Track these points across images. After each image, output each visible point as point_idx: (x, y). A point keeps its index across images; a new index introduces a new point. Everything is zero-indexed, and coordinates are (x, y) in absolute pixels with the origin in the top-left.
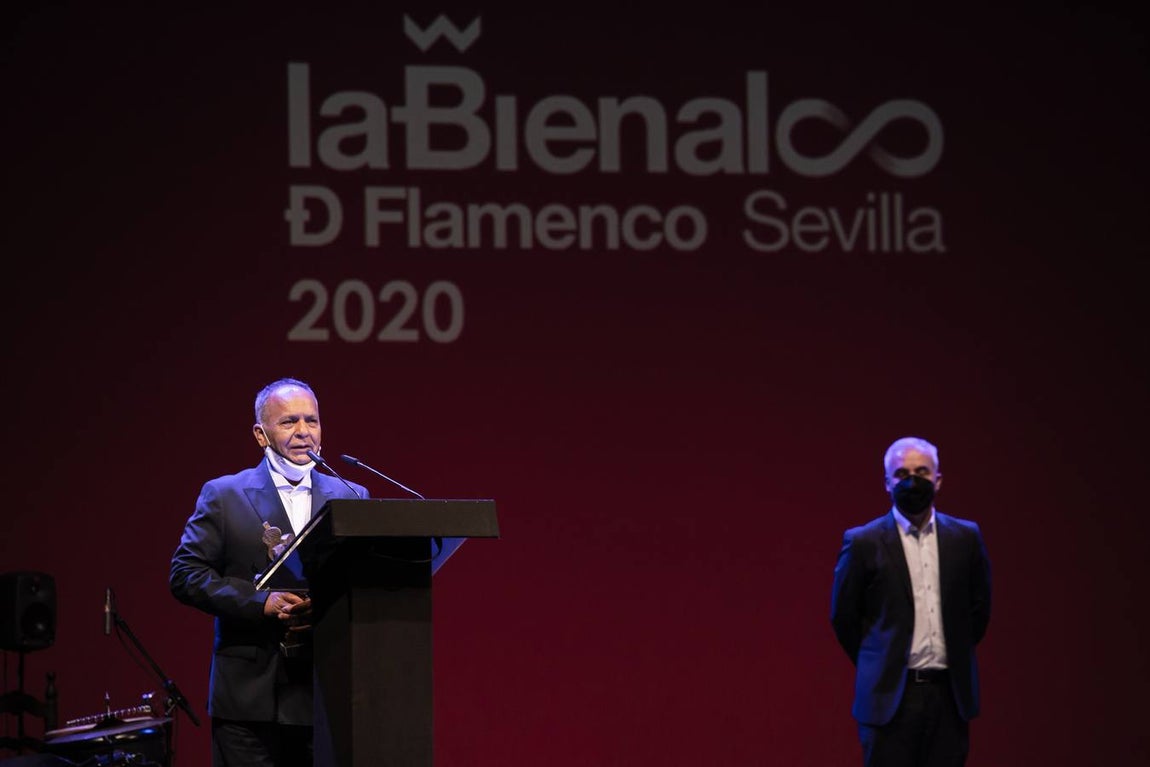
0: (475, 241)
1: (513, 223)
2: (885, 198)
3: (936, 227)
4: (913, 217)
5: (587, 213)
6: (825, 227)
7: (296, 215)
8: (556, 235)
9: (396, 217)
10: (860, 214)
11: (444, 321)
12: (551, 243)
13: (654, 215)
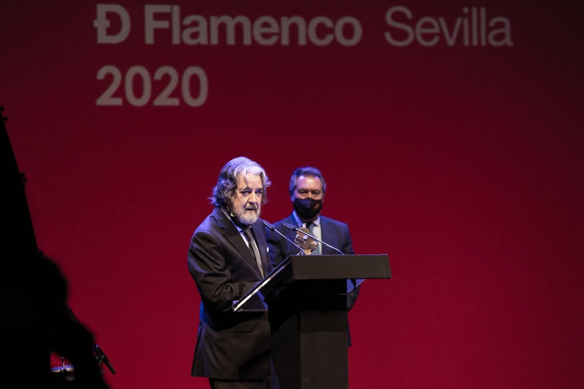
0: (215, 41)
1: (239, 28)
2: (474, 10)
3: (507, 30)
4: (492, 24)
5: (286, 22)
6: (436, 30)
7: (101, 23)
8: (266, 36)
9: (164, 24)
10: (459, 21)
11: (195, 93)
12: (262, 42)
13: (328, 23)
